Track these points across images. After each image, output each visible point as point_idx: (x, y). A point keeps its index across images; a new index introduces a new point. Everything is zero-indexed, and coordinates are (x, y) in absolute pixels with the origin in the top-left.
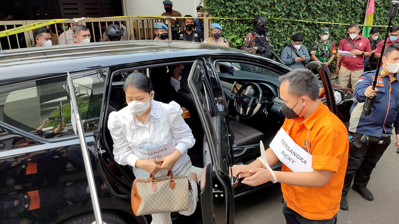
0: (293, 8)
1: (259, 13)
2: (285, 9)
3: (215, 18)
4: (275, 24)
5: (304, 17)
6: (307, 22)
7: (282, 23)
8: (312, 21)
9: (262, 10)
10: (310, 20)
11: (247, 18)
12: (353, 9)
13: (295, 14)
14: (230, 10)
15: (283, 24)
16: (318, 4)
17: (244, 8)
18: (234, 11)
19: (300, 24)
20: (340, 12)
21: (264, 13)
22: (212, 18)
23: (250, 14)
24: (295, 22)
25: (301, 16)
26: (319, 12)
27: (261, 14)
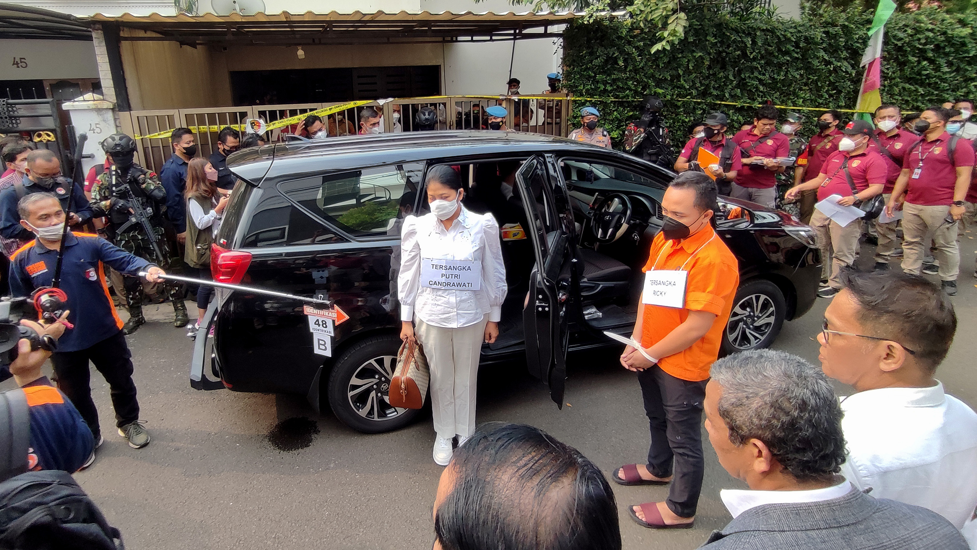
0: (713, 83)
1: (651, 91)
2: (698, 85)
3: (577, 99)
4: (679, 107)
5: (734, 97)
6: (738, 104)
7: (691, 107)
8: (749, 103)
9: (657, 86)
10: (744, 102)
11: (630, 99)
12: (831, 84)
13: (715, 93)
14: (602, 87)
15: (694, 108)
16: (760, 77)
17: (626, 84)
18: (609, 88)
19: (725, 109)
20: (807, 88)
21: (660, 91)
22: (573, 99)
23: (636, 92)
24: (716, 104)
25: (727, 95)
26: (761, 88)
27: (655, 92)
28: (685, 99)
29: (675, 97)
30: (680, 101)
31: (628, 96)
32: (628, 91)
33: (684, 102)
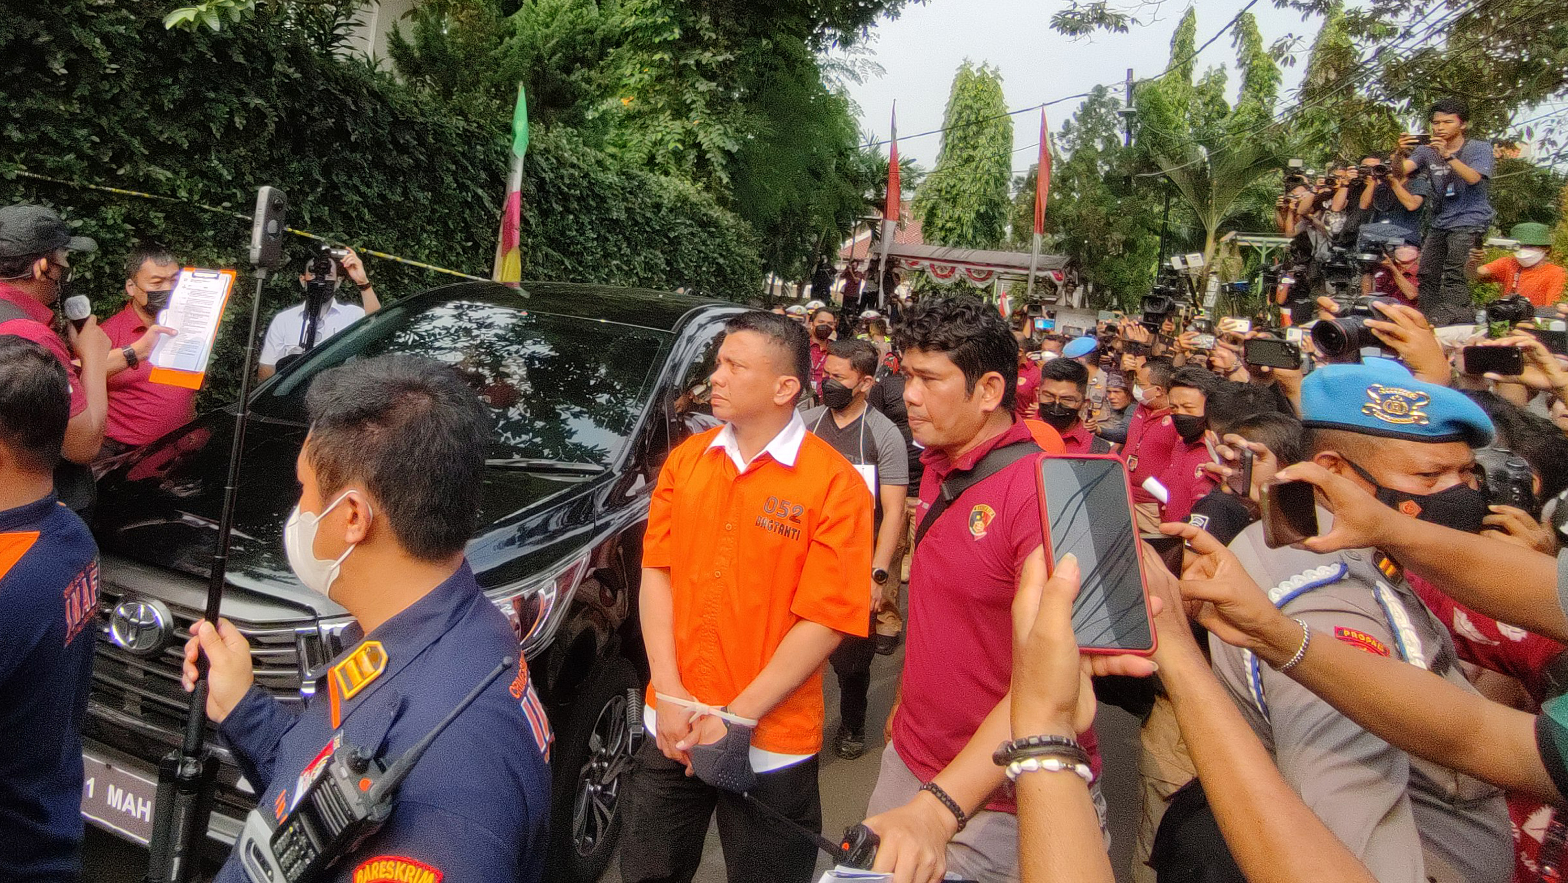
4: (202, 227)
12: (466, 228)
18: (16, 136)
20: (431, 228)
23: (94, 164)
26: (366, 214)
28: (219, 209)
29: (196, 197)
30: (205, 211)
31: (68, 170)
32: (72, 156)
33: (215, 214)
